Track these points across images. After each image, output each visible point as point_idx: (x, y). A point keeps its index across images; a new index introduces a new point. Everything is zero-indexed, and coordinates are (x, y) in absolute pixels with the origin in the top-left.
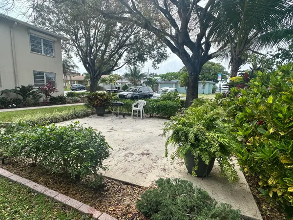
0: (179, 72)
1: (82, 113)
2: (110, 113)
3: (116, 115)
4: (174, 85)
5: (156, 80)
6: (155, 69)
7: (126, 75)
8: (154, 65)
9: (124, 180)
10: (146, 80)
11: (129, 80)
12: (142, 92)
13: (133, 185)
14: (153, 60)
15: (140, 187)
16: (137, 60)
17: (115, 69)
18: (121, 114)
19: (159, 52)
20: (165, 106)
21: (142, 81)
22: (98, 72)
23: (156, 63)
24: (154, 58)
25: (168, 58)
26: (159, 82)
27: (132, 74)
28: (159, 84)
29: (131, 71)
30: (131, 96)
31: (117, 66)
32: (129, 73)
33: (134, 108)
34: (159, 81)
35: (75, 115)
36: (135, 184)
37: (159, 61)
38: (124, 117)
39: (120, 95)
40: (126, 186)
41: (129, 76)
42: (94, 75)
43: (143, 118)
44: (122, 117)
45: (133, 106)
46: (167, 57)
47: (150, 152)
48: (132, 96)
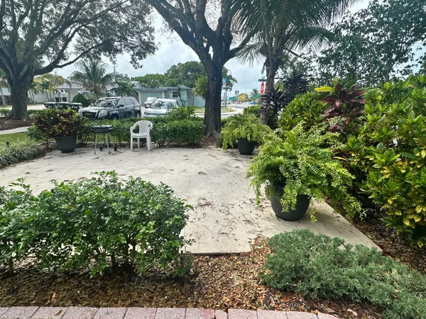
0: (166, 74)
1: (28, 150)
2: (83, 145)
3: (102, 148)
4: (163, 95)
5: (133, 85)
6: (136, 68)
7: (78, 76)
8: (133, 61)
9: (210, 252)
10: (117, 86)
11: (85, 85)
12: (123, 106)
13: (228, 255)
14: (132, 52)
15: (238, 254)
16: (100, 51)
17: (60, 64)
18: (110, 146)
19: (141, 40)
20: (183, 128)
21: (109, 88)
22: (25, 69)
23: (137, 57)
24: (132, 48)
25: (156, 51)
26: (139, 90)
27: (88, 74)
28: (139, 93)
29: (87, 69)
30: (106, 114)
31: (65, 59)
32: (83, 72)
33: (133, 135)
34: (138, 87)
35: (14, 156)
36: (229, 252)
37: (141, 55)
38: (115, 150)
39: (84, 113)
40: (217, 259)
41: (84, 78)
42: (18, 74)
43: (153, 149)
44: (112, 150)
45: (131, 131)
46: (154, 49)
47: (208, 200)
48: (108, 114)
